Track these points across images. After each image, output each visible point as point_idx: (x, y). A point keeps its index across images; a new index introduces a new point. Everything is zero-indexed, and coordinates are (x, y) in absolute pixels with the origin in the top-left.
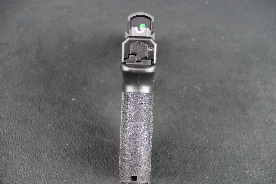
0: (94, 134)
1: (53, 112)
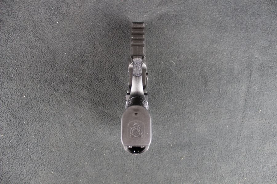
0: (98, 107)
1: (66, 91)
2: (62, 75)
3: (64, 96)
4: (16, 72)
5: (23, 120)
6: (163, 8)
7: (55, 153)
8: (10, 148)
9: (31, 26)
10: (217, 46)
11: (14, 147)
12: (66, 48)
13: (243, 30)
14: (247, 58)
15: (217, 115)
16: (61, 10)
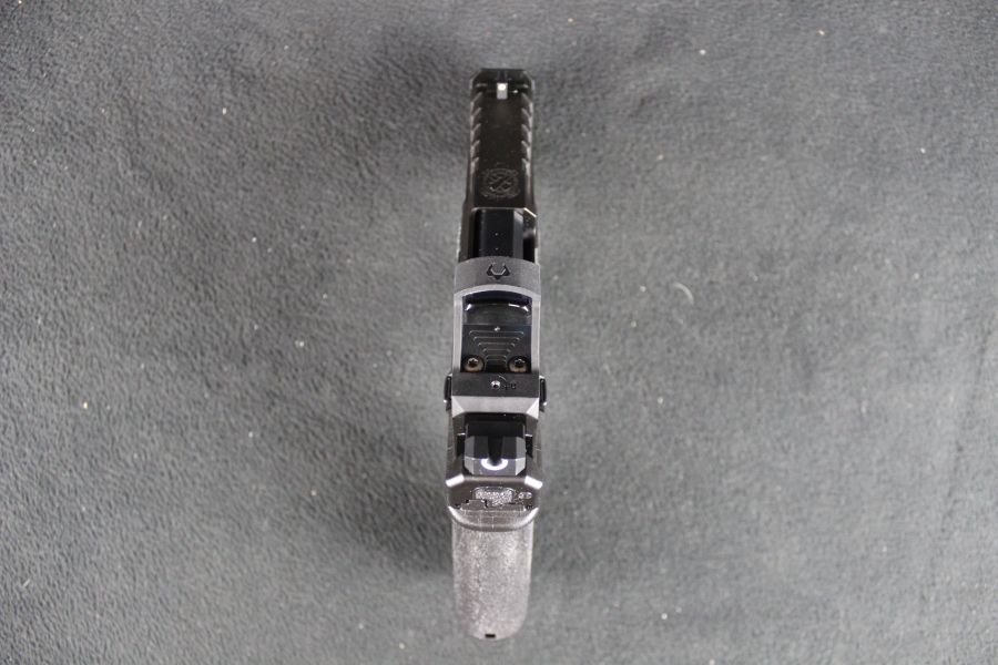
0: (379, 460)
1: (251, 391)
2: (238, 327)
3: (243, 411)
4: (53, 306)
5: (78, 500)
6: (652, 68)
7: (204, 634)
8: (24, 609)
9: (117, 122)
10: (859, 229)
11: (41, 604)
12: (256, 215)
13: (960, 170)
14: (973, 279)
15: (848, 502)
16: (241, 60)
